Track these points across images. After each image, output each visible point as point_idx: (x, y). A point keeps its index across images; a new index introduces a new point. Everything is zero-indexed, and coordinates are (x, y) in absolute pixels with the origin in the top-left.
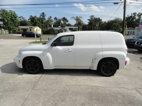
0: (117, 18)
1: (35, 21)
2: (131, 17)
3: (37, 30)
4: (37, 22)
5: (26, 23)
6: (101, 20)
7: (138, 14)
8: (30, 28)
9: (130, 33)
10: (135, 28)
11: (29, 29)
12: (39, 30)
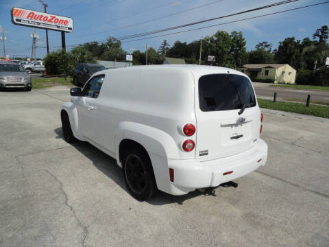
1: (288, 51)
3: (283, 73)
4: (293, 54)
5: (262, 57)
8: (267, 69)
11: (263, 71)
12: (290, 73)
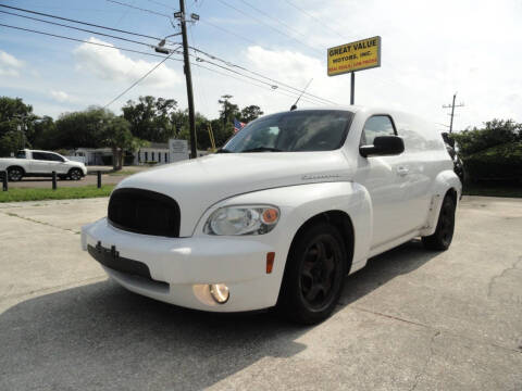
0: (96, 109)
2: (140, 107)
6: (30, 109)
7: (156, 101)
9: (156, 159)
10: (166, 142)
